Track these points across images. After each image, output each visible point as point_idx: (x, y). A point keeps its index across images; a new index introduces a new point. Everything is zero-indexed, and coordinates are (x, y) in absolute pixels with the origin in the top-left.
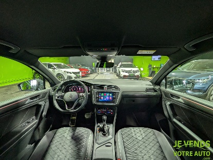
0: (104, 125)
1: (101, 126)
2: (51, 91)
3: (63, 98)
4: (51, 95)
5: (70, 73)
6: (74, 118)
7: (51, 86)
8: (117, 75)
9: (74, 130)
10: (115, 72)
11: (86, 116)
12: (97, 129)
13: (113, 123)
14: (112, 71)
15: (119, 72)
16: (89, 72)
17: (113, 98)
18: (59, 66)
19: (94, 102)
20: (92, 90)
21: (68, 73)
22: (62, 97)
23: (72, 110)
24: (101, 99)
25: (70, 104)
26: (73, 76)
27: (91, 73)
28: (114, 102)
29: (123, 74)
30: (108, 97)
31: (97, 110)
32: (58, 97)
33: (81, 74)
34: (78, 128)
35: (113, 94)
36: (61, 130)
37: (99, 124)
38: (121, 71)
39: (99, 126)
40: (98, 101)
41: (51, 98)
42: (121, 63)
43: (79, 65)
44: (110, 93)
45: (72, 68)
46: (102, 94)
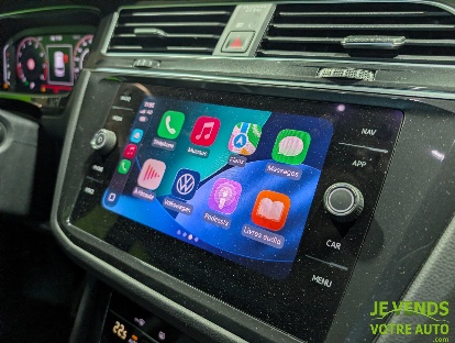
30: (232, 180)
46: (171, 125)
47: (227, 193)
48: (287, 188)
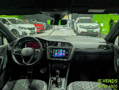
0: (57, 78)
1: (55, 79)
2: (9, 46)
3: (20, 54)
4: (9, 50)
5: (25, 29)
6: (30, 72)
7: (9, 42)
8: (75, 31)
9: (31, 82)
10: (73, 28)
11: (42, 71)
12: (50, 81)
13: (65, 78)
14: (69, 27)
15: (77, 28)
16: (45, 28)
17: (66, 54)
18: (14, 22)
19: (48, 57)
20: (46, 46)
21: (22, 28)
22: (20, 52)
23: (28, 64)
24: (55, 55)
25: (27, 58)
26: (28, 32)
27: (47, 29)
28: (67, 58)
29: (80, 30)
30: (61, 53)
31: (51, 65)
32: (16, 52)
33: (36, 30)
34: (34, 80)
35: (67, 50)
36: (19, 81)
37: (52, 77)
38: (78, 27)
39: (52, 79)
40: (52, 57)
41: (9, 53)
42: (79, 18)
43: (34, 20)
44: (63, 49)
45: (27, 23)
46: (56, 51)
47: (61, 54)
48: (64, 53)
